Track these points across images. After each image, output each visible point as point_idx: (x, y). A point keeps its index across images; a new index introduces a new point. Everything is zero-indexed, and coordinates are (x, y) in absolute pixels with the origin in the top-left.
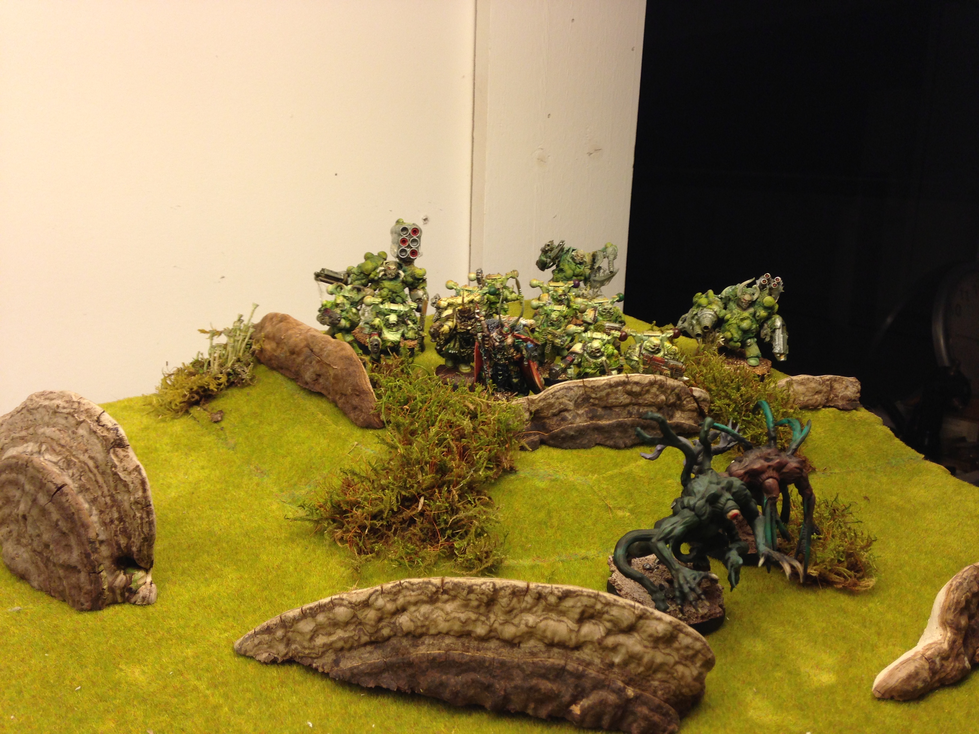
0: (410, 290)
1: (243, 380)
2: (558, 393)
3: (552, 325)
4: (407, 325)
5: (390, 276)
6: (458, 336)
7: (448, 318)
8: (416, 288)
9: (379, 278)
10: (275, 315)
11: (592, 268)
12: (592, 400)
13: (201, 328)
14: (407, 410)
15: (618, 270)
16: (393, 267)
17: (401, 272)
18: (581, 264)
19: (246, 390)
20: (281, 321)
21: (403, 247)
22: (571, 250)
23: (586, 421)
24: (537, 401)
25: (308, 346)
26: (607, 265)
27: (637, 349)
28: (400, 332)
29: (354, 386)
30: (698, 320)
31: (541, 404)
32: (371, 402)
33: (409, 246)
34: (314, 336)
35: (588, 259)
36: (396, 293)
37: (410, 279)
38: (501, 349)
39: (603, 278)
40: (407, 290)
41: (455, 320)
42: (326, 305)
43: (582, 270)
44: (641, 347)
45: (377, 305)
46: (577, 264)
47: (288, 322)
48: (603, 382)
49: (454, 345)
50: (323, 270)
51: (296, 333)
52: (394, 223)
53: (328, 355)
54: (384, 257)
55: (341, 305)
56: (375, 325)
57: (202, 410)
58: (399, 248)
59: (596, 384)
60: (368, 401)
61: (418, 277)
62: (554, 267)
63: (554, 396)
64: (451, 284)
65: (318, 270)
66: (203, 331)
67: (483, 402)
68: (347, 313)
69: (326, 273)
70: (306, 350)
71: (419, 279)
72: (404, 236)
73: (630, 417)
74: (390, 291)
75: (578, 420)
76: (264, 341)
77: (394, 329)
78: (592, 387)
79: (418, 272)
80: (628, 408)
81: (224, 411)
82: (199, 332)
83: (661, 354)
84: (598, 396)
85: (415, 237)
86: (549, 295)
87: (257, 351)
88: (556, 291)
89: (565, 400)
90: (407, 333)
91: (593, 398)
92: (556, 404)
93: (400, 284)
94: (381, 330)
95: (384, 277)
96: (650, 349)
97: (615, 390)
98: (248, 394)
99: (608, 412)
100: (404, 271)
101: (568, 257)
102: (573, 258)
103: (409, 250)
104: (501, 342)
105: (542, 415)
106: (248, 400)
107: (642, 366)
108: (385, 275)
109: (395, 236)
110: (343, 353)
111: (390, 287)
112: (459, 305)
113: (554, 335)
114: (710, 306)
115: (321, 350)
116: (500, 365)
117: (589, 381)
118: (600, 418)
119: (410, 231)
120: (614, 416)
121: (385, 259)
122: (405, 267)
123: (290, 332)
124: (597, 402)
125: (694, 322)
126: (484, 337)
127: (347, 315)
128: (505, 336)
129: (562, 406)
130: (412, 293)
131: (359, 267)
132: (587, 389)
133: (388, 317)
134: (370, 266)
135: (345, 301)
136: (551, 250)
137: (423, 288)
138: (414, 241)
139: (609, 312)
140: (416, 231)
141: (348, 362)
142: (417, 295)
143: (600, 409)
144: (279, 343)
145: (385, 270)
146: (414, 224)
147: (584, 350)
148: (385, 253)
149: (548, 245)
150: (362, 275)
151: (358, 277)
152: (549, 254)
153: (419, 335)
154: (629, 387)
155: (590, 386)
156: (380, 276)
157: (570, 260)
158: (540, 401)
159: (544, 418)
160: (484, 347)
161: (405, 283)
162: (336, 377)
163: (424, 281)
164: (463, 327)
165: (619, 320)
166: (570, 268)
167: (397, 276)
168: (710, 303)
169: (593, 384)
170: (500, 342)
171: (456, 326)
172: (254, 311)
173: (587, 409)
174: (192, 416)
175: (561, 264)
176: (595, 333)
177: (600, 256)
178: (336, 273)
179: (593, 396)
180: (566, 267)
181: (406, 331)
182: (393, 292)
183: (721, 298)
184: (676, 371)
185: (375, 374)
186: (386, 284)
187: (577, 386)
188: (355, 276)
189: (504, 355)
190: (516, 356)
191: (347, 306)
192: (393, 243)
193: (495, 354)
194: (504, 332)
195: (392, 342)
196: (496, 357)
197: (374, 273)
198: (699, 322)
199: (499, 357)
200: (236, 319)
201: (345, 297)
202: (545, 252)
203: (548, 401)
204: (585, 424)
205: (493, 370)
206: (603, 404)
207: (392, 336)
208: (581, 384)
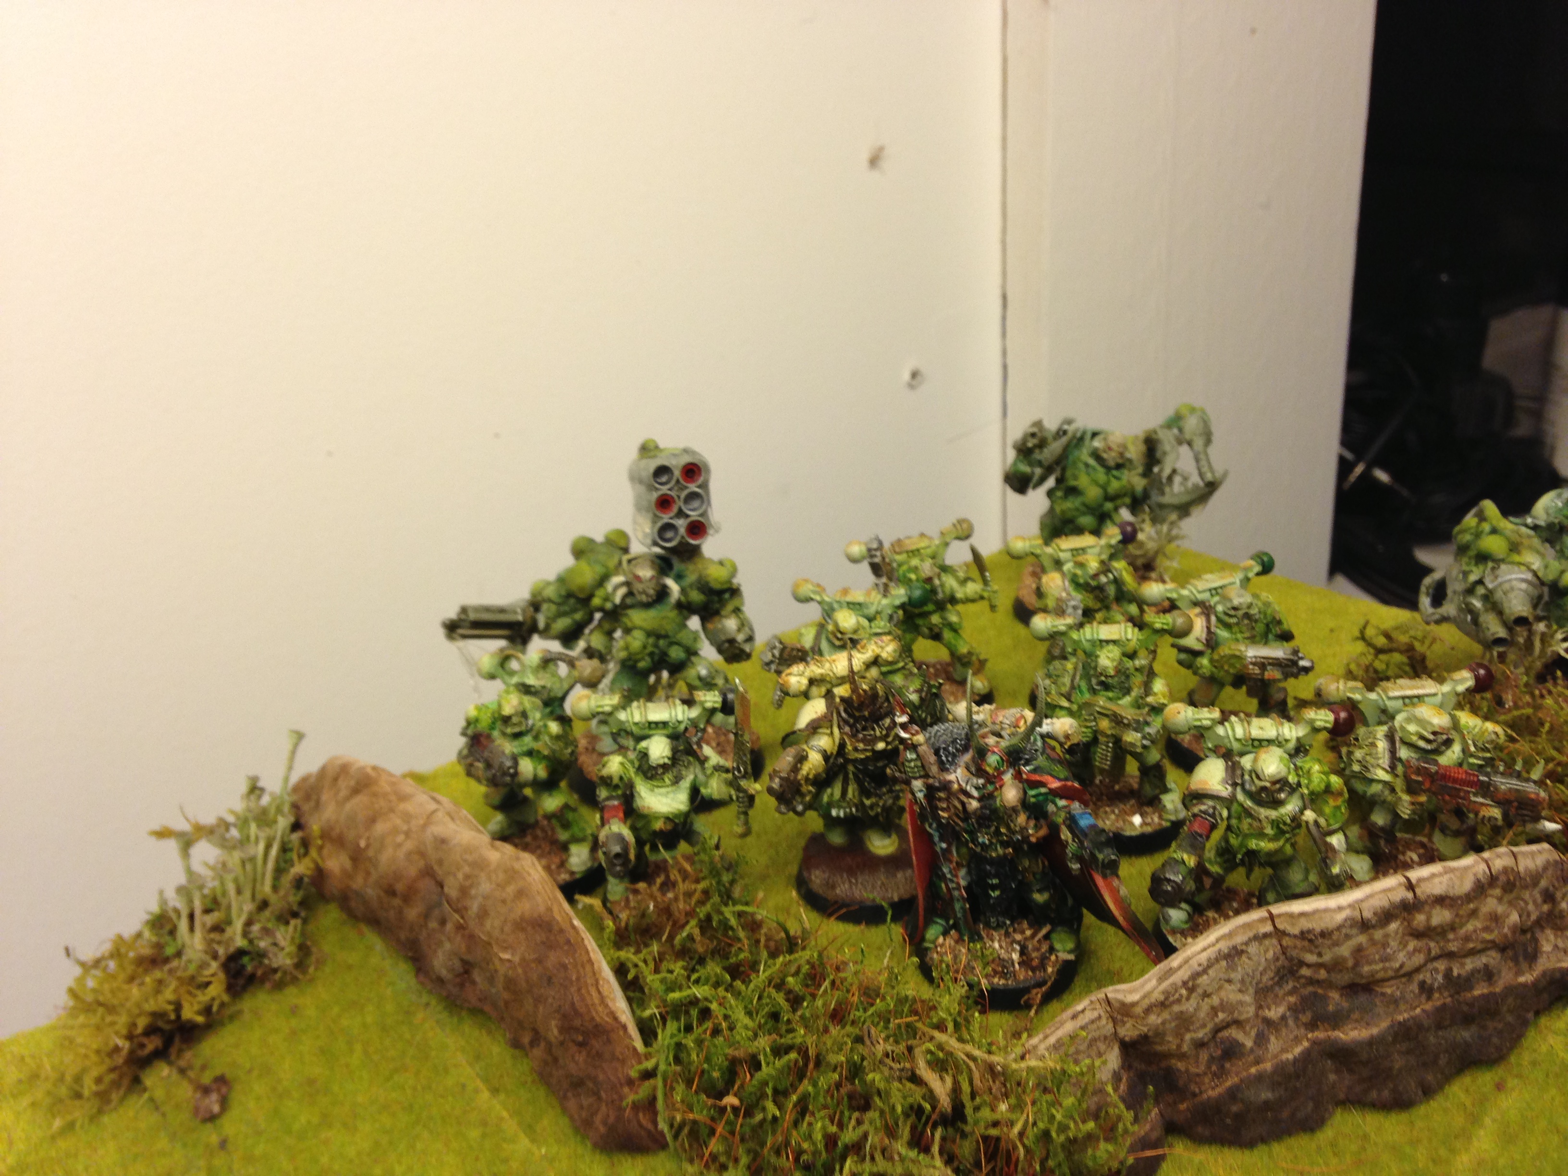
0: (704, 620)
1: (275, 971)
2: (1204, 980)
3: (1106, 687)
4: (702, 761)
5: (644, 598)
6: (851, 768)
7: (814, 727)
8: (716, 613)
9: (616, 607)
10: (344, 769)
11: (1147, 472)
12: (1305, 971)
13: (157, 827)
14: (735, 1110)
15: (1225, 474)
16: (646, 573)
17: (670, 582)
18: (1119, 467)
19: (291, 995)
20: (356, 791)
21: (666, 518)
22: (1088, 436)
23: (1297, 1040)
24: (1138, 1010)
25: (428, 872)
26: (1193, 463)
27: (1382, 745)
28: (686, 784)
29: (564, 1016)
30: (1487, 598)
31: (1154, 1019)
32: (623, 1062)
33: (681, 514)
34: (443, 841)
35: (1135, 452)
36: (666, 636)
37: (696, 596)
38: (989, 819)
39: (1185, 499)
40: (694, 623)
41: (836, 731)
42: (477, 720)
43: (1124, 482)
44: (1390, 737)
45: (610, 714)
46: (1108, 469)
47: (375, 795)
48: (1340, 917)
49: (844, 793)
50: (464, 610)
51: (395, 831)
52: (633, 453)
53: (483, 914)
54: (622, 544)
55: (515, 720)
56: (610, 778)
57: (175, 1076)
58: (654, 522)
59: (1317, 925)
60: (614, 1058)
61: (716, 586)
62: (1051, 482)
63: (1191, 990)
64: (806, 590)
65: (452, 613)
66: (163, 834)
67: (974, 1059)
68: (536, 738)
69: (472, 616)
70: (426, 885)
71: (720, 593)
72: (664, 489)
73: (1429, 998)
74: (649, 634)
75: (1274, 1044)
76: (320, 848)
77: (668, 778)
78: (1303, 935)
79: (716, 575)
80: (1421, 977)
81: (228, 1076)
82: (153, 840)
83: (1453, 754)
84: (1327, 957)
85: (693, 487)
86: (1063, 575)
87: (306, 880)
88: (1081, 565)
89: (1231, 994)
90: (706, 785)
91: (1309, 966)
92: (1202, 1014)
93: (673, 614)
94: (631, 786)
95: (629, 601)
96: (1422, 744)
97: (1378, 934)
98: (294, 1011)
99: (1363, 998)
100: (679, 578)
101: (1084, 455)
102: (1096, 455)
103: (681, 524)
104: (986, 798)
105: (1159, 1048)
106: (294, 1032)
107: (1406, 798)
108: (630, 594)
109: (642, 489)
110: (524, 908)
111: (648, 625)
112: (842, 681)
113: (1117, 720)
114: (1516, 558)
115: (464, 891)
116: (992, 862)
117: (1291, 916)
118: (1336, 1020)
119: (677, 473)
120: (1380, 1010)
121: (626, 550)
122: (677, 565)
123: (380, 828)
124: (1323, 974)
125: (1477, 604)
126: (931, 791)
127: (535, 745)
128: (993, 779)
129: (1221, 1016)
130: (710, 626)
131: (561, 580)
132: (1286, 941)
133: (644, 744)
134: (587, 575)
135: (528, 702)
136: (1042, 444)
137: (737, 611)
138: (693, 496)
139: (1247, 616)
140: (693, 471)
141: (540, 937)
142: (723, 630)
143: (1335, 995)
144: (357, 857)
145: (627, 584)
146: (686, 451)
147: (1235, 785)
148: (623, 535)
149: (1033, 435)
150: (572, 601)
151: (566, 608)
152: (1037, 455)
153: (739, 789)
154: (1420, 919)
155: (1296, 931)
156: (618, 600)
157: (1092, 462)
158: (1148, 1011)
159: (1167, 1056)
160: (937, 818)
161: (685, 608)
162: (510, 984)
163: (735, 592)
164: (861, 746)
165: (1277, 630)
166: (1096, 482)
167: (662, 594)
168: (1514, 547)
169: (1305, 924)
170: (980, 800)
171: (842, 746)
172: (293, 752)
173: (1292, 999)
174: (152, 1099)
175: (1069, 473)
176: (1256, 722)
177: (1167, 438)
178: (502, 610)
179: (1311, 958)
180: (1083, 481)
181: (701, 777)
182: (658, 636)
183: (1535, 528)
184: (1519, 808)
185: (627, 955)
186: (638, 617)
187: (1256, 938)
188: (553, 608)
189: (997, 833)
190: (1034, 834)
191: (536, 717)
192: (639, 508)
193: (972, 833)
194: (990, 771)
195: (668, 819)
196: (974, 840)
197: (600, 593)
198: (1493, 605)
199: (983, 839)
200: (244, 788)
201: (526, 689)
202: (1024, 451)
203: (1176, 1008)
204: (1298, 1050)
205: (969, 873)
206: (1344, 978)
207: (664, 800)
208: (1268, 928)
